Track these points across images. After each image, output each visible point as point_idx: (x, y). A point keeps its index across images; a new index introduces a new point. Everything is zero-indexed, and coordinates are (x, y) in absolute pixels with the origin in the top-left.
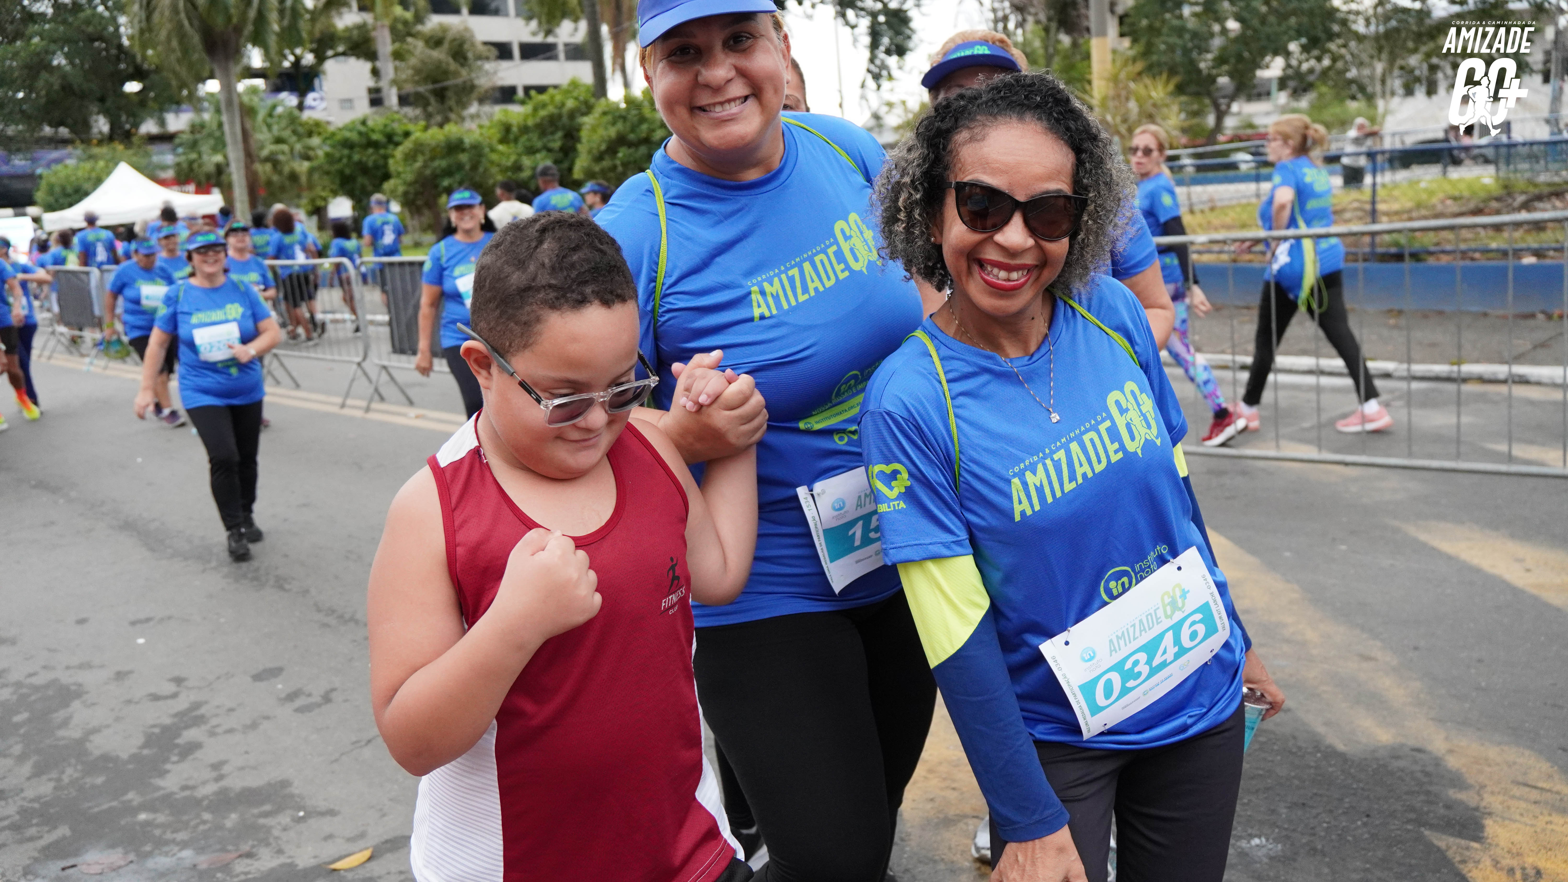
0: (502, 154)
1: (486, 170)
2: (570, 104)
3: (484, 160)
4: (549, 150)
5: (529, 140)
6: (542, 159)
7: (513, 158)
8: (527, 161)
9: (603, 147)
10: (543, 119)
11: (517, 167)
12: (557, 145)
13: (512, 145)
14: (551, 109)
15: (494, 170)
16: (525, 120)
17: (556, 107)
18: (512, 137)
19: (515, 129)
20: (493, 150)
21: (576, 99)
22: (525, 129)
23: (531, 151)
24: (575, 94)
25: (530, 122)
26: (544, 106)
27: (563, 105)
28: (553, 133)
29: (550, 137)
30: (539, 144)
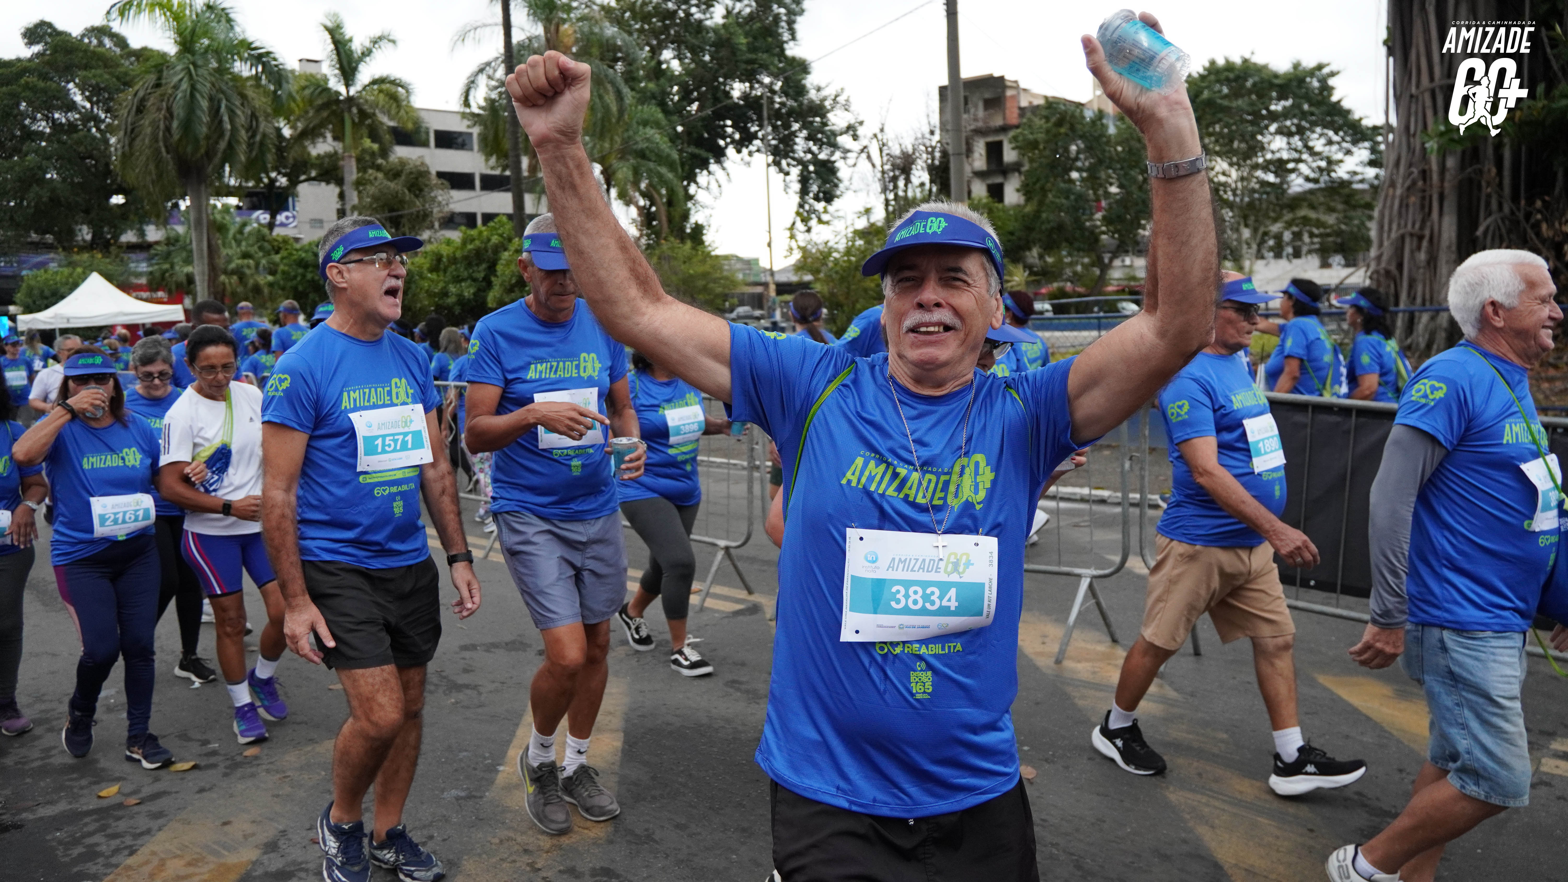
0: (432, 281)
1: (414, 295)
2: (495, 239)
3: (413, 286)
4: (474, 280)
5: (456, 270)
6: (468, 287)
7: (441, 285)
8: (453, 289)
9: (513, 281)
10: (470, 251)
11: (445, 294)
12: (481, 275)
13: (441, 273)
14: (477, 243)
15: (423, 295)
16: (454, 253)
17: (482, 242)
18: (442, 266)
19: (445, 260)
20: (422, 277)
21: (501, 235)
22: (453, 260)
23: (457, 280)
24: (500, 232)
25: (459, 254)
26: (472, 240)
27: (489, 240)
28: (477, 265)
29: (475, 268)
30: (466, 274)
